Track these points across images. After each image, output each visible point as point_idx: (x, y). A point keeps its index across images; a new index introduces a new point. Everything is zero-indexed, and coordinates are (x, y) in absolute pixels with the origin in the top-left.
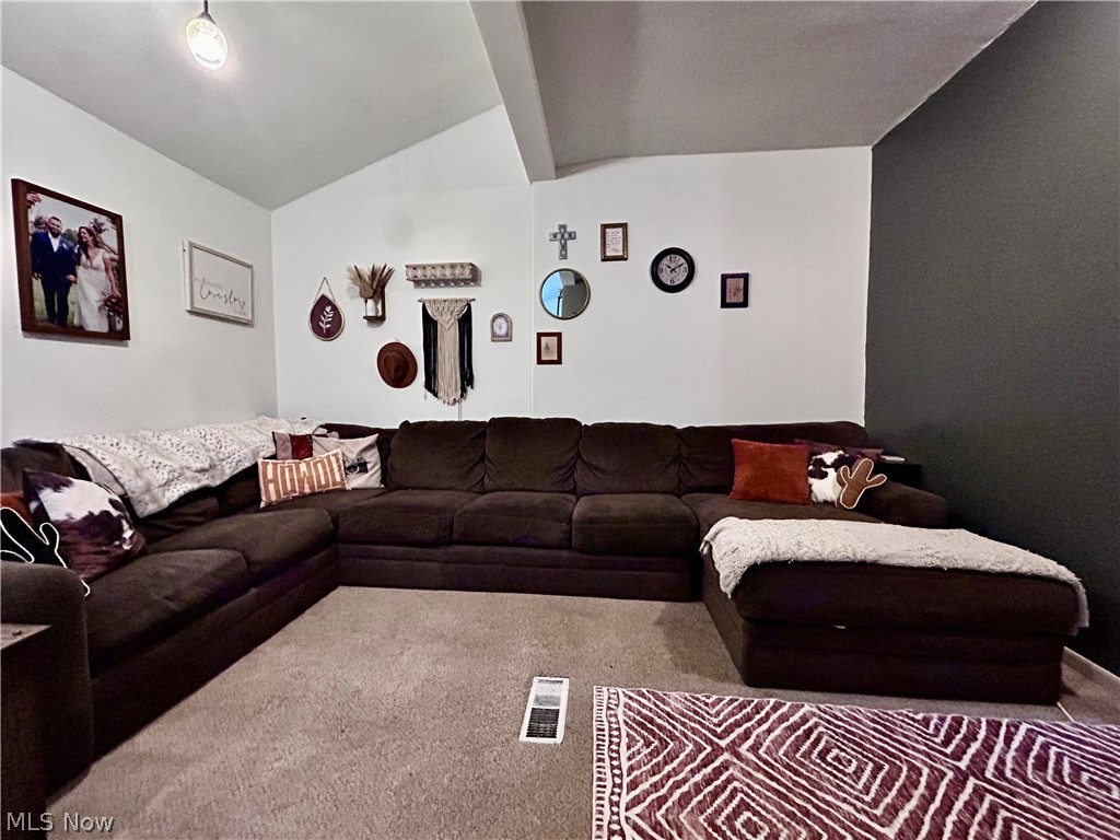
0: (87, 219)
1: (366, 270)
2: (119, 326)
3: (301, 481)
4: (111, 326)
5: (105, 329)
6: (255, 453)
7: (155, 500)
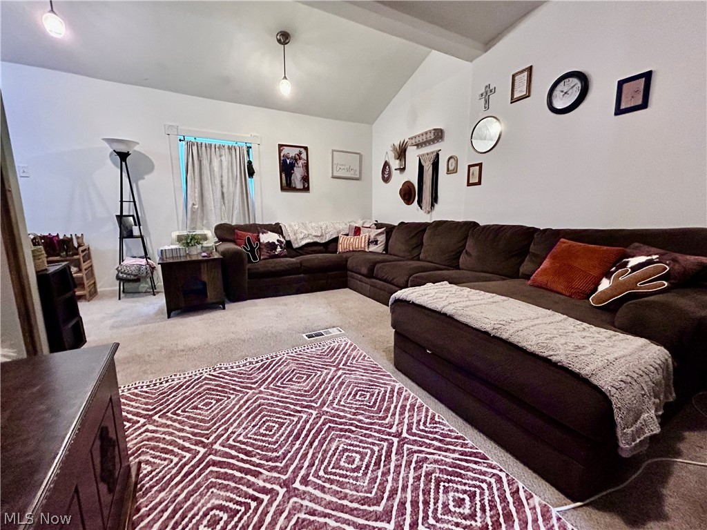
0: (297, 151)
1: (397, 144)
2: (306, 186)
3: (349, 245)
4: (304, 186)
5: (302, 187)
6: (339, 232)
7: (298, 243)
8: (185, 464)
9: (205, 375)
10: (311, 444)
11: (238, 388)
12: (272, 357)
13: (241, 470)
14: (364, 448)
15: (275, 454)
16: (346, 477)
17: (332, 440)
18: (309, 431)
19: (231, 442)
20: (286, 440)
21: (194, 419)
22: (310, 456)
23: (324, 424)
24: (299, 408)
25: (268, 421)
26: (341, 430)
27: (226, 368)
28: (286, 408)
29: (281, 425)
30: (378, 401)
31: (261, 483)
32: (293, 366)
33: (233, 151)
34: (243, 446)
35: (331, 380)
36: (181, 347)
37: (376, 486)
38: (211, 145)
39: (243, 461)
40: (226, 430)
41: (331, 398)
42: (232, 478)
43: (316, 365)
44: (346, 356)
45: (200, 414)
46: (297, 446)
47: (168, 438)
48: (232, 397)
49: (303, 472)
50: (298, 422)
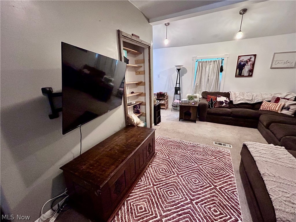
8: (164, 158)
9: (178, 141)
10: (189, 171)
11: (183, 148)
12: (197, 145)
13: (172, 165)
14: (201, 181)
15: (180, 167)
16: (191, 183)
17: (195, 174)
18: (191, 168)
19: (173, 159)
20: (184, 166)
21: (170, 150)
22: (187, 173)
23: (196, 169)
24: (193, 162)
25: (184, 160)
26: (200, 174)
27: (183, 142)
28: (190, 160)
29: (186, 163)
30: (219, 175)
31: (173, 171)
32: (201, 150)
33: (216, 62)
34: (175, 162)
35: (209, 160)
36: (177, 131)
37: (196, 190)
38: (207, 61)
39: (173, 164)
40: (174, 156)
41: (204, 165)
42: (169, 166)
43: (209, 153)
44: (223, 156)
45: (171, 150)
46: (186, 169)
47: (164, 151)
48: (180, 150)
49: (183, 175)
50: (190, 165)
